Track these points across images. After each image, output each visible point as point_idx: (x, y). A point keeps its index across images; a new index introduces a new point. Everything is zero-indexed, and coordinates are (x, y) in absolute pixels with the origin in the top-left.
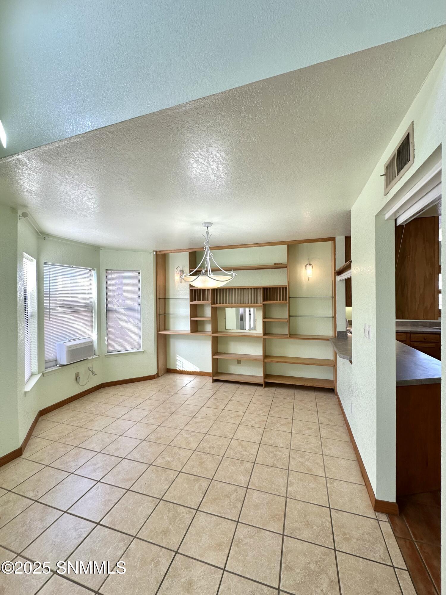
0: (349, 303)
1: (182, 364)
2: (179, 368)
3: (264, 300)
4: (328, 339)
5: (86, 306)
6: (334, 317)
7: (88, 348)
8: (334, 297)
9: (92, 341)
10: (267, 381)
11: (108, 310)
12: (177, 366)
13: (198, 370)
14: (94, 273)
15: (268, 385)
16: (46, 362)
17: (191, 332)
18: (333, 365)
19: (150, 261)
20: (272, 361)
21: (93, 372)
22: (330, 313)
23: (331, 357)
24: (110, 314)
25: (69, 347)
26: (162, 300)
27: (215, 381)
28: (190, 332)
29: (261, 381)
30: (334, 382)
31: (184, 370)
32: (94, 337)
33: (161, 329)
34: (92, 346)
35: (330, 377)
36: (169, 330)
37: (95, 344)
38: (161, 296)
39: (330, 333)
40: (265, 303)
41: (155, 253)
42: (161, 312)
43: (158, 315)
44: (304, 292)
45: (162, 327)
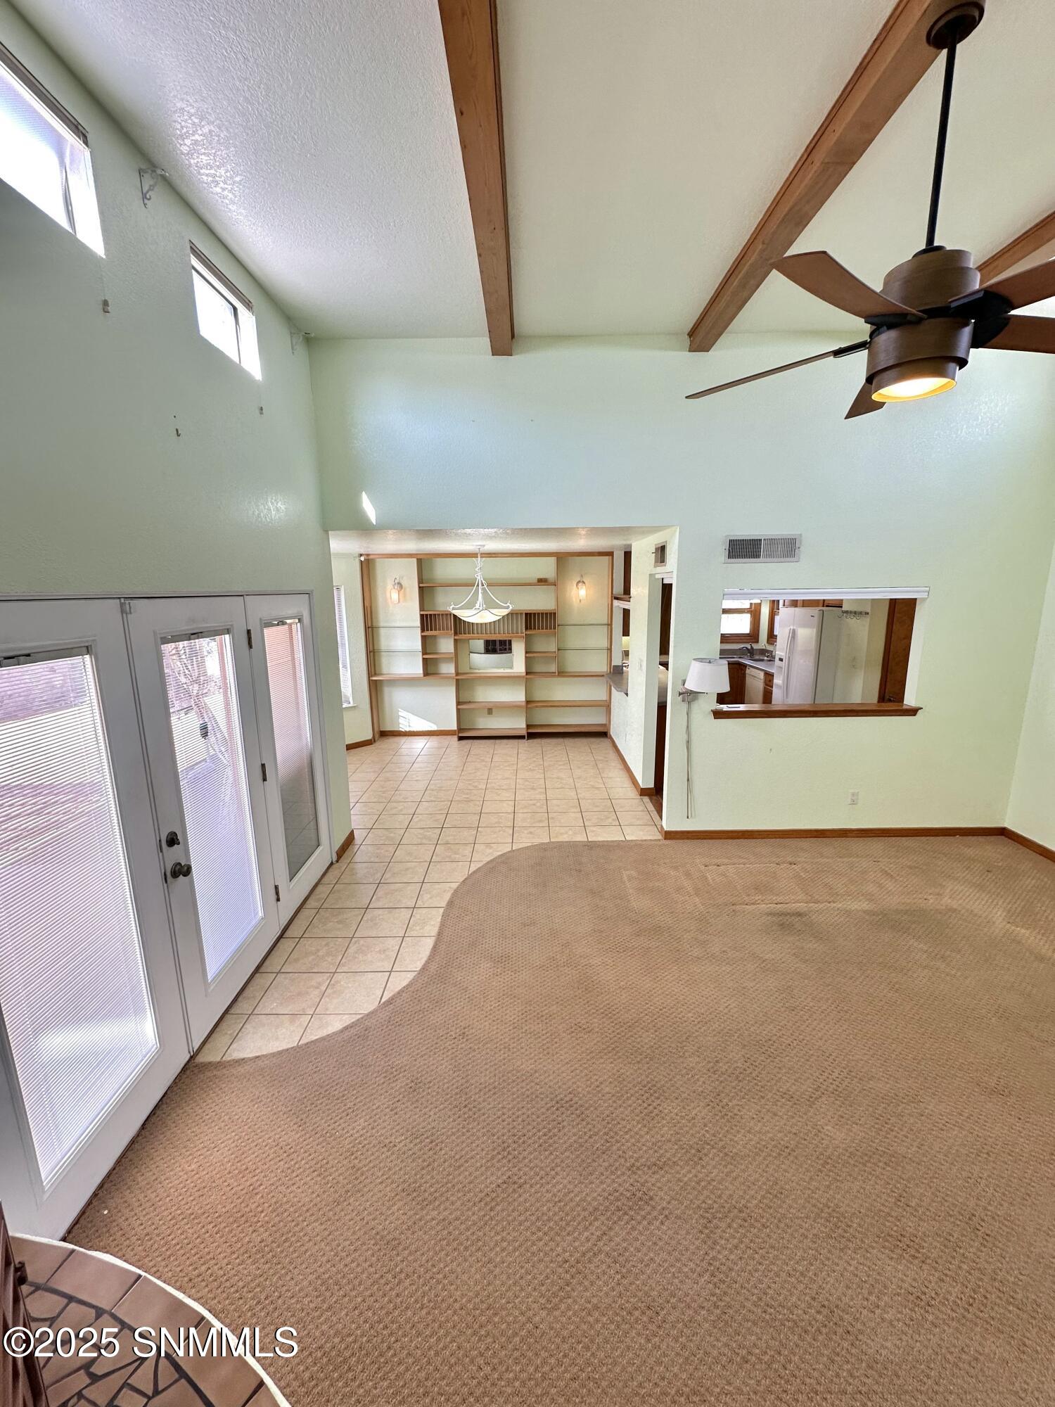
0: (626, 632)
1: (407, 721)
2: (404, 727)
3: (526, 629)
4: (603, 676)
6: (610, 650)
8: (610, 625)
10: (530, 731)
12: (401, 726)
13: (434, 728)
15: (531, 736)
17: (424, 676)
18: (607, 706)
20: (537, 707)
22: (605, 644)
23: (604, 697)
26: (370, 630)
27: (461, 738)
28: (422, 675)
29: (524, 733)
30: (607, 725)
31: (412, 729)
33: (372, 673)
35: (602, 720)
38: (370, 624)
39: (603, 668)
40: (528, 632)
41: (362, 558)
42: (371, 647)
43: (368, 653)
44: (575, 619)
45: (374, 670)
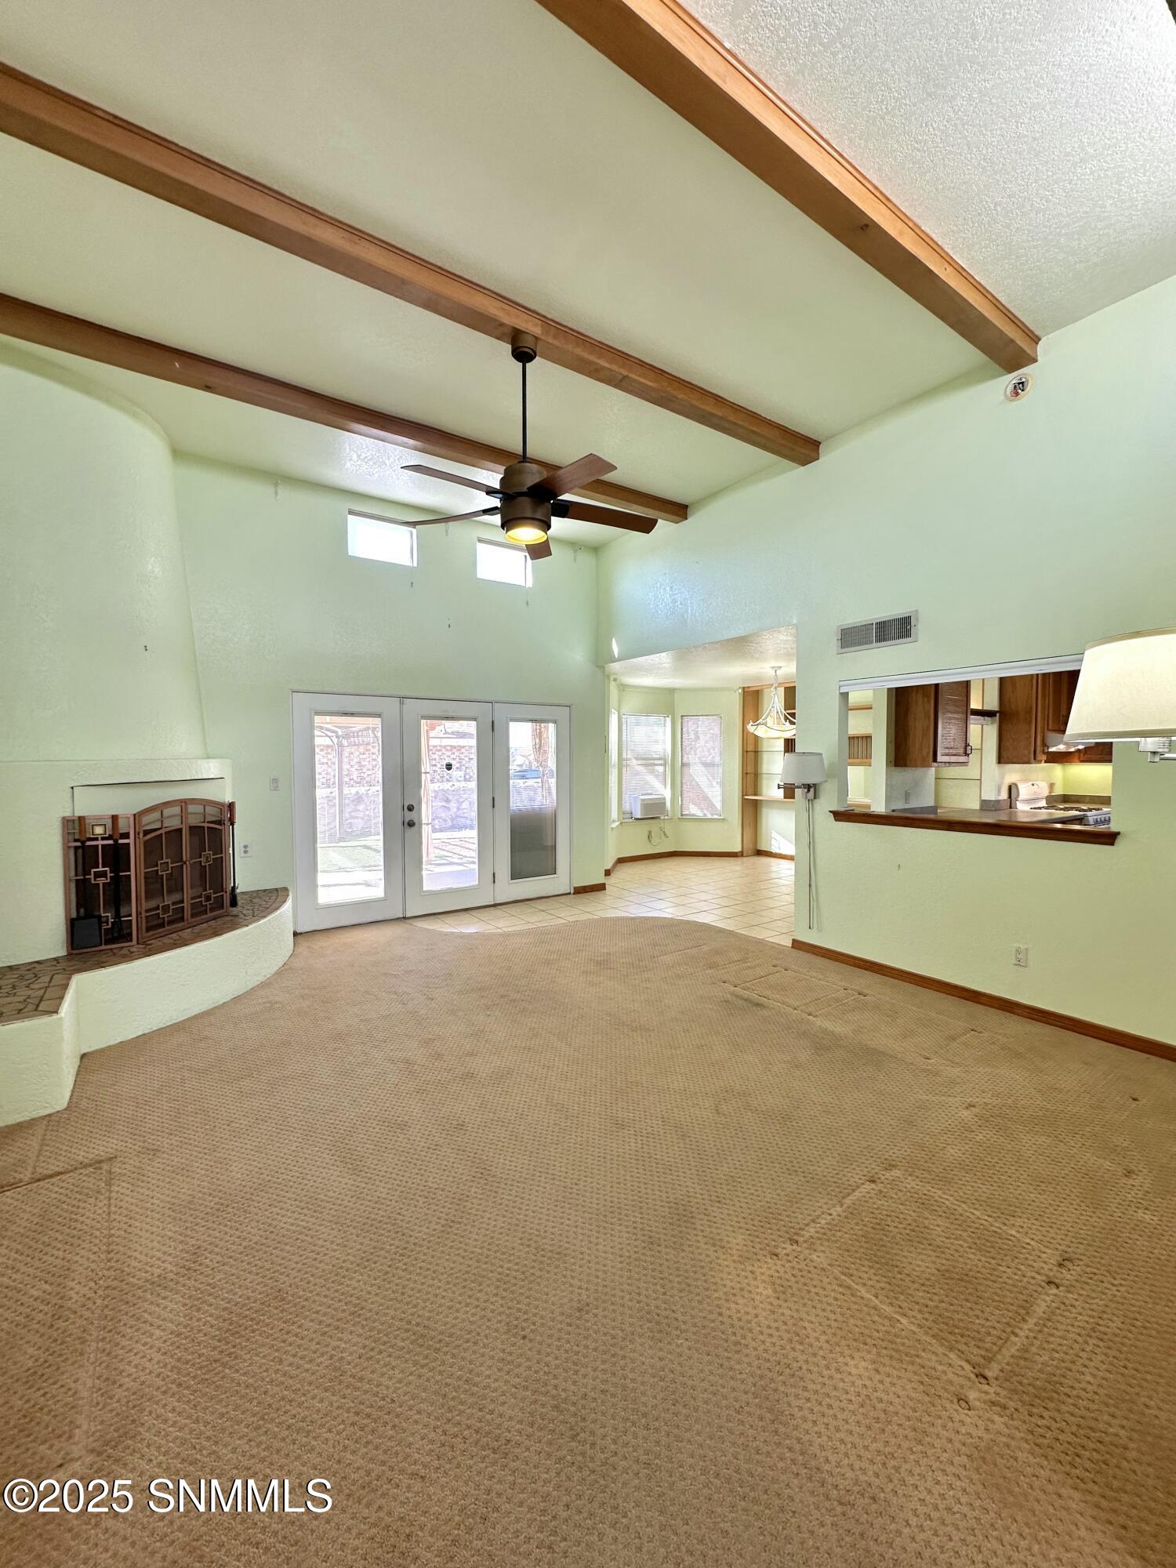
1: (778, 842)
2: (774, 850)
5: (660, 759)
7: (659, 805)
9: (664, 799)
11: (683, 765)
12: (770, 847)
14: (669, 720)
16: (624, 813)
17: (785, 799)
19: (736, 700)
21: (665, 834)
24: (686, 769)
25: (643, 800)
26: (751, 755)
28: (783, 799)
31: (779, 851)
32: (667, 794)
33: (749, 793)
34: (665, 803)
36: (760, 795)
37: (668, 804)
38: (751, 748)
41: (740, 691)
42: (750, 769)
43: (745, 774)
45: (750, 790)
